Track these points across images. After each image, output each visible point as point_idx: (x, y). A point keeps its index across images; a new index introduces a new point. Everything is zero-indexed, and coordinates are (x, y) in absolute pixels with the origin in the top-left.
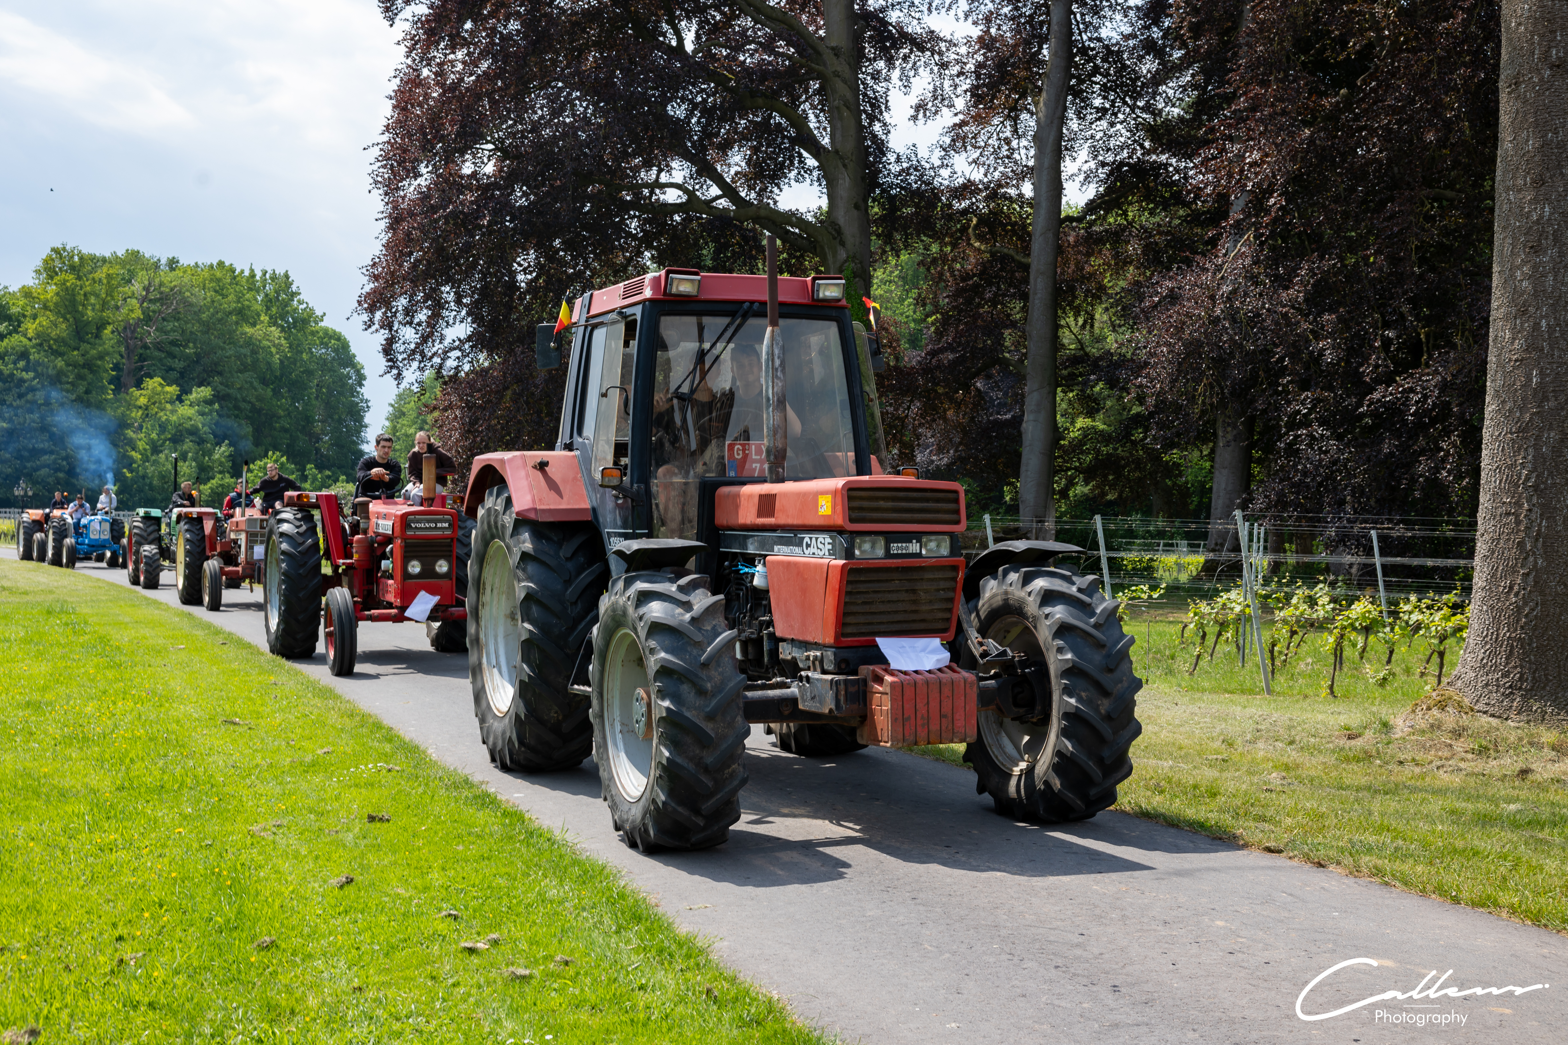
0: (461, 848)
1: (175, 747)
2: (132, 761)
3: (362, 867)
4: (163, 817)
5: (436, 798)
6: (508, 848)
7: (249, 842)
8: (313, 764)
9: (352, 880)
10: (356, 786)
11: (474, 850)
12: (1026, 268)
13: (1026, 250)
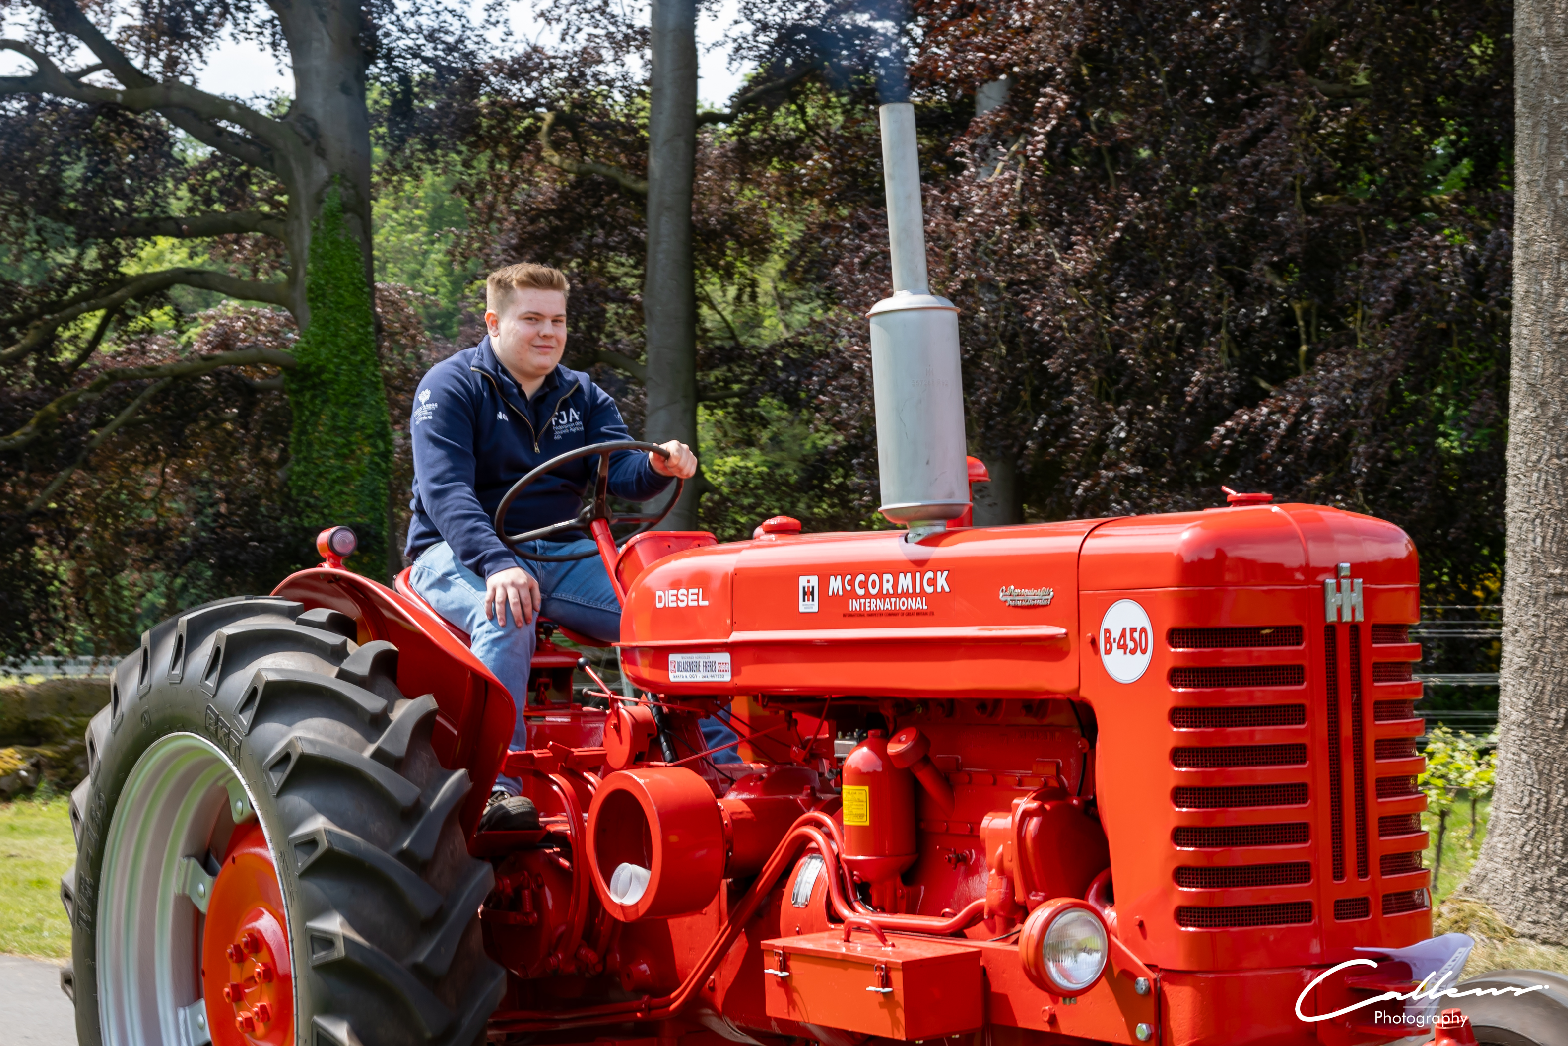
12: (640, 199)
13: (641, 169)
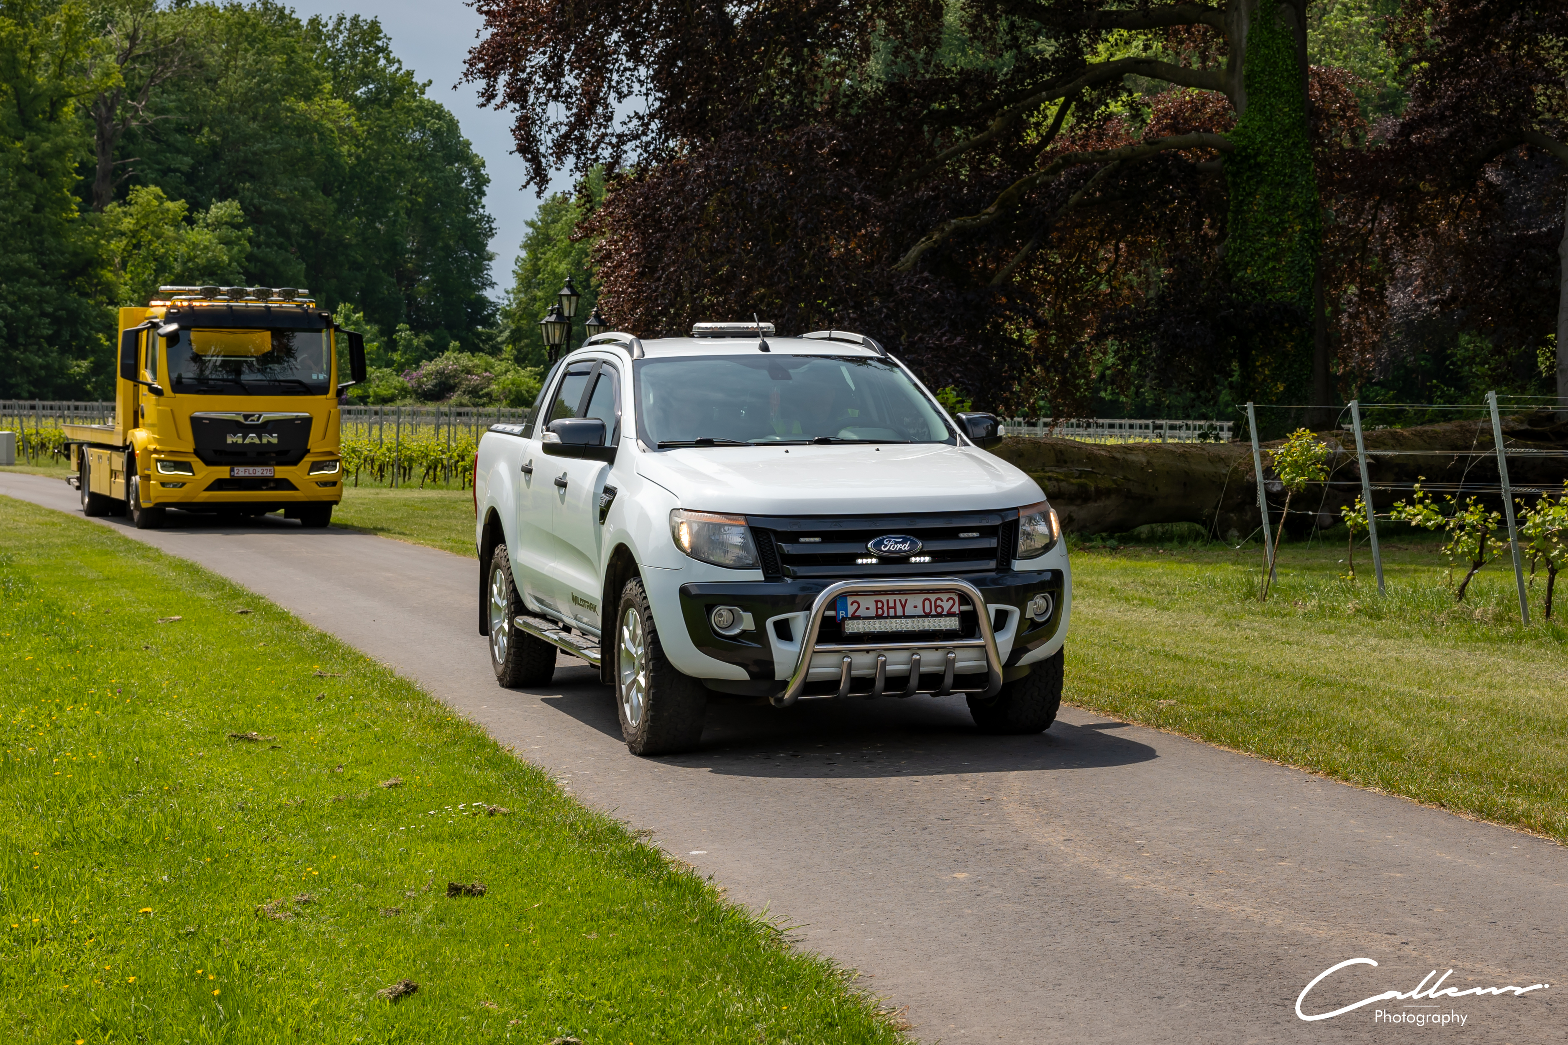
0: (594, 936)
1: (151, 777)
2: (81, 800)
3: (432, 966)
4: (120, 888)
5: (560, 856)
6: (670, 937)
7: (254, 929)
8: (370, 804)
9: (415, 989)
10: (436, 838)
11: (615, 941)
